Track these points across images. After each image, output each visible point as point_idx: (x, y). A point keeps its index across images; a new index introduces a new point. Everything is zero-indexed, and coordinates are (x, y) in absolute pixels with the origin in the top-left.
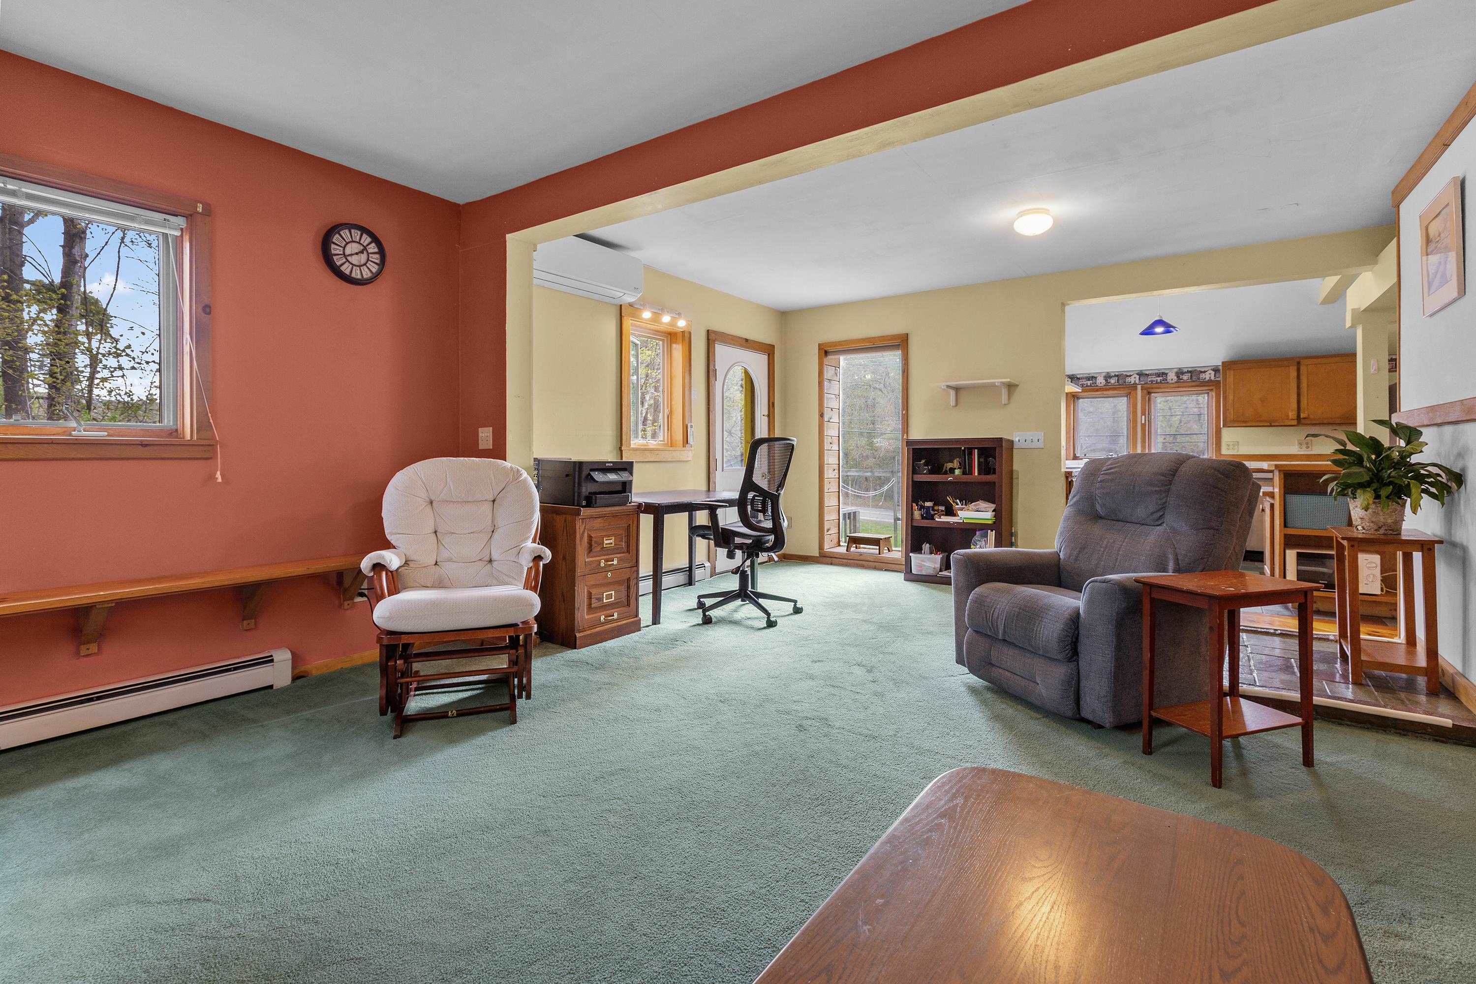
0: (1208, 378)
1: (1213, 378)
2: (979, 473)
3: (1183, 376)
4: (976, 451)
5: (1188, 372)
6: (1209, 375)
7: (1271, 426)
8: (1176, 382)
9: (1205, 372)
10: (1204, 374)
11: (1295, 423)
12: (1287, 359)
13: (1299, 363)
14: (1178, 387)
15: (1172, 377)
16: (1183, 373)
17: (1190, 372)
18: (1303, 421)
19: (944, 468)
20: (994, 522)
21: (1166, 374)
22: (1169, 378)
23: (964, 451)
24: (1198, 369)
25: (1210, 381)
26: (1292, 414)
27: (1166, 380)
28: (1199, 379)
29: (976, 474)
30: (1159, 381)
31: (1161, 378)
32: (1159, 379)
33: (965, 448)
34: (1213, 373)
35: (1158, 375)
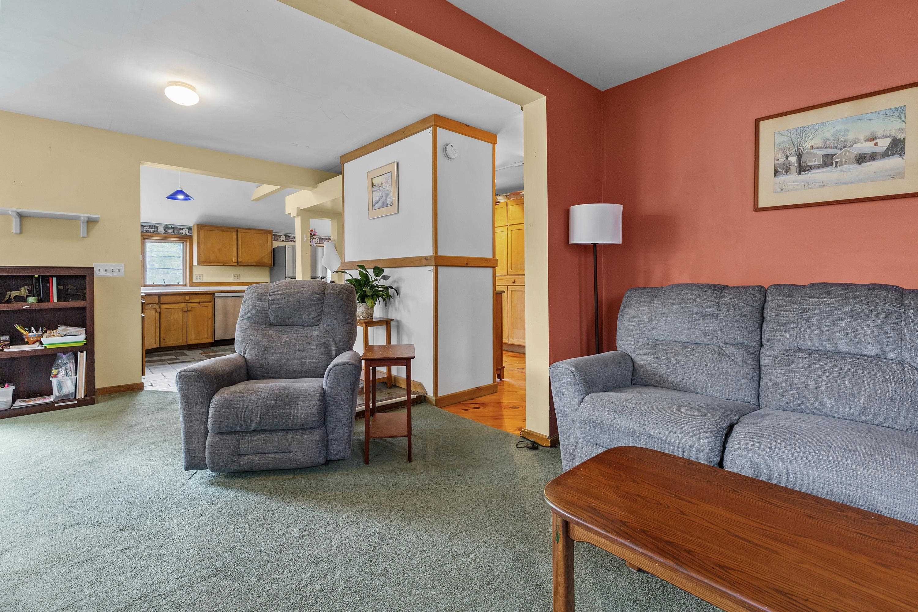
0: (184, 233)
1: (187, 234)
2: (58, 300)
3: (169, 230)
4: (55, 279)
5: (172, 228)
6: (185, 232)
7: (224, 266)
8: (164, 233)
9: (182, 229)
10: (182, 230)
11: (236, 264)
12: (232, 228)
13: (237, 231)
14: (166, 237)
15: (161, 229)
16: (168, 228)
17: (173, 228)
18: (239, 264)
19: (7, 296)
20: (85, 344)
21: (157, 227)
22: (159, 230)
23: (37, 279)
24: (179, 227)
25: (186, 235)
26: (234, 259)
27: (157, 231)
28: (179, 233)
29: (55, 300)
30: (152, 231)
31: (153, 230)
32: (152, 230)
33: (39, 276)
34: (187, 230)
35: (151, 227)
